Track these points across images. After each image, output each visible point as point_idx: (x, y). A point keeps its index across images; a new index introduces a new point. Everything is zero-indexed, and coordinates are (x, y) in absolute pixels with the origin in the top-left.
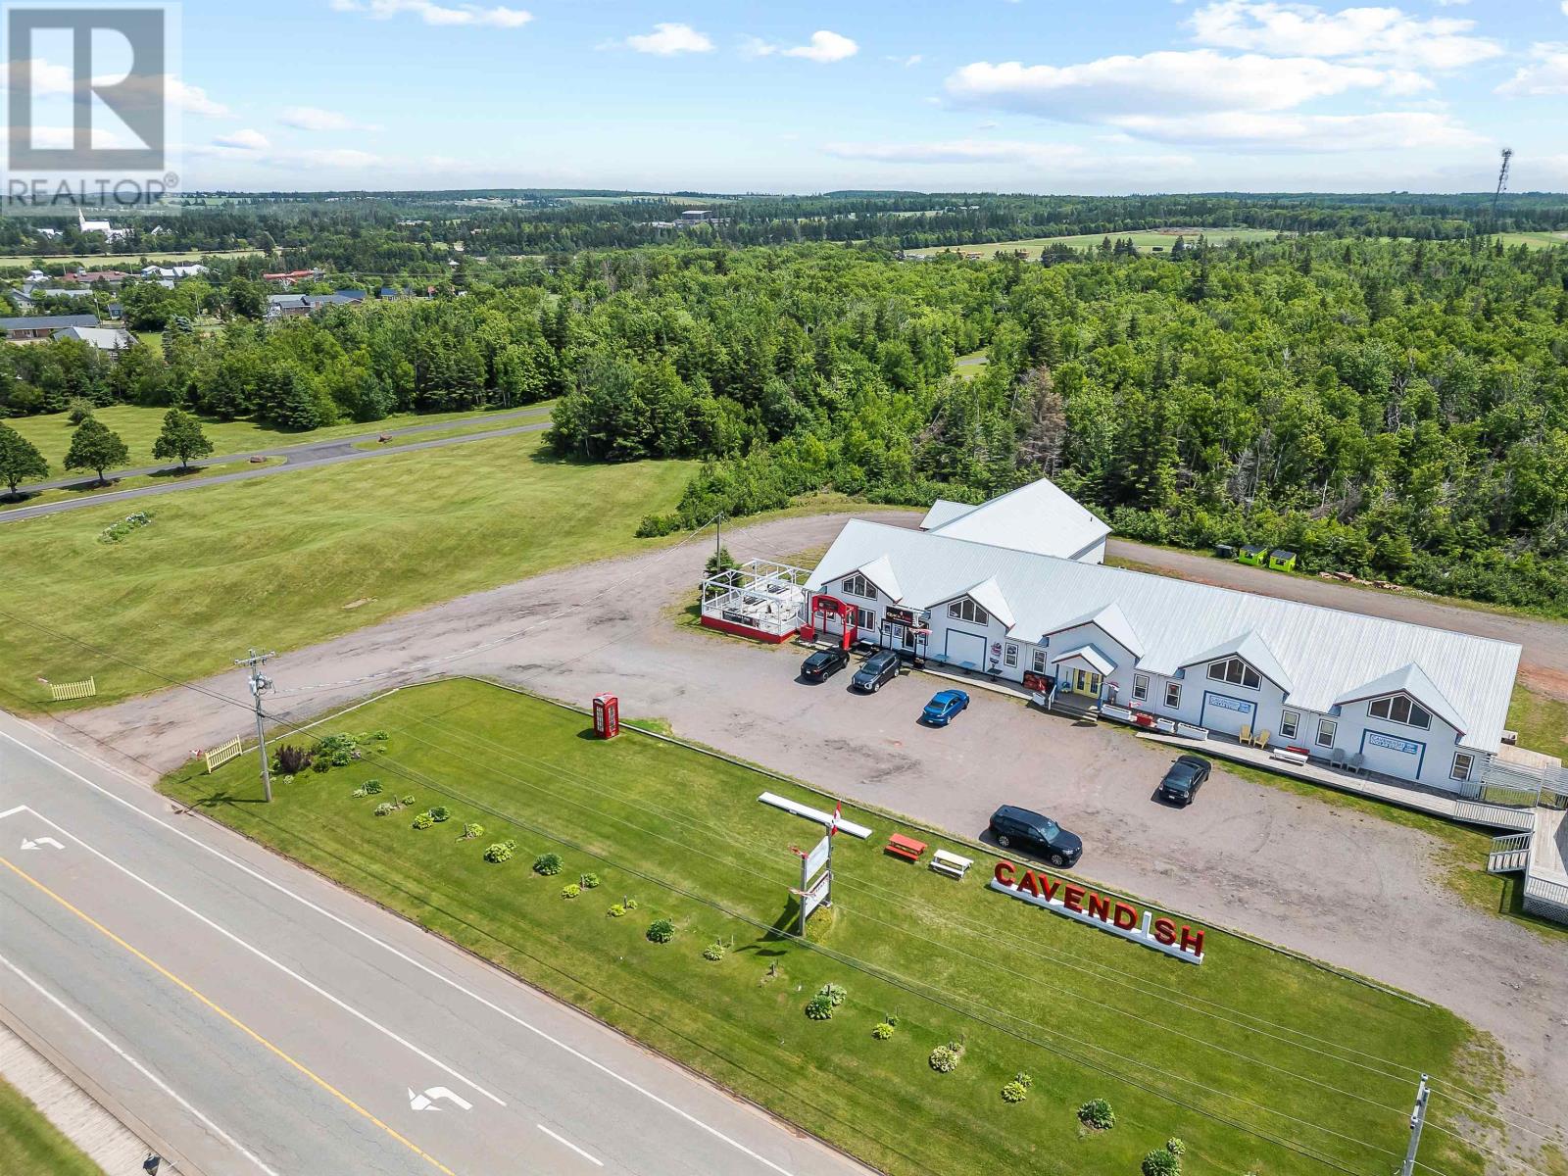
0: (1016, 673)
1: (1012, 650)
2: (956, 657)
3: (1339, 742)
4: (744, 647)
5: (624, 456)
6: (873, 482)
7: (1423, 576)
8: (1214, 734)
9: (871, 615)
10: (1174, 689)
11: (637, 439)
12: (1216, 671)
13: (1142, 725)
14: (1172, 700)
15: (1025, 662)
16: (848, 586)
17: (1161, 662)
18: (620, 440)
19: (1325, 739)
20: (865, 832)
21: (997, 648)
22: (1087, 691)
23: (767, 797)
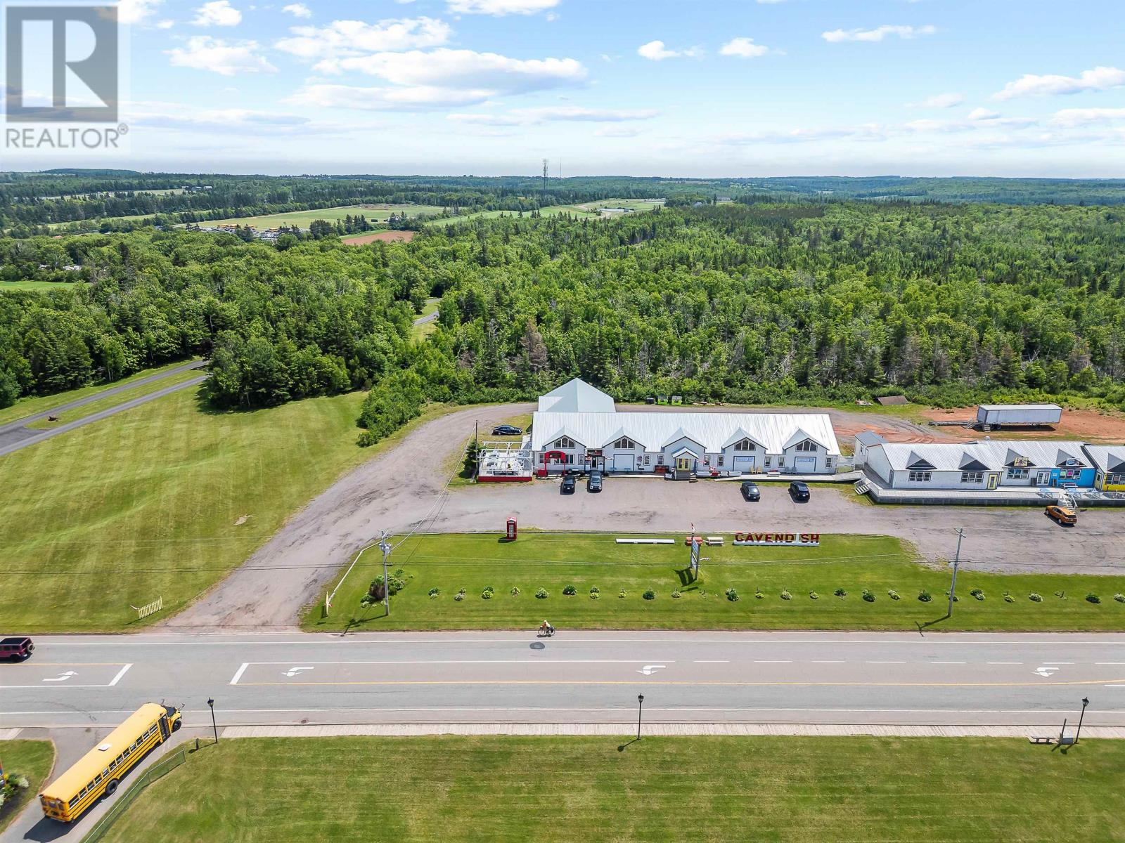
0: (650, 468)
1: (647, 458)
2: (619, 467)
3: (786, 464)
4: (515, 486)
5: (281, 401)
6: (456, 393)
7: (731, 397)
8: (744, 473)
9: (572, 457)
10: (721, 458)
11: (285, 389)
12: (738, 447)
13: (715, 476)
14: (720, 464)
15: (654, 462)
16: (558, 445)
17: (714, 448)
18: (277, 391)
19: (781, 464)
20: (673, 541)
21: (640, 458)
22: (683, 468)
23: (618, 540)
